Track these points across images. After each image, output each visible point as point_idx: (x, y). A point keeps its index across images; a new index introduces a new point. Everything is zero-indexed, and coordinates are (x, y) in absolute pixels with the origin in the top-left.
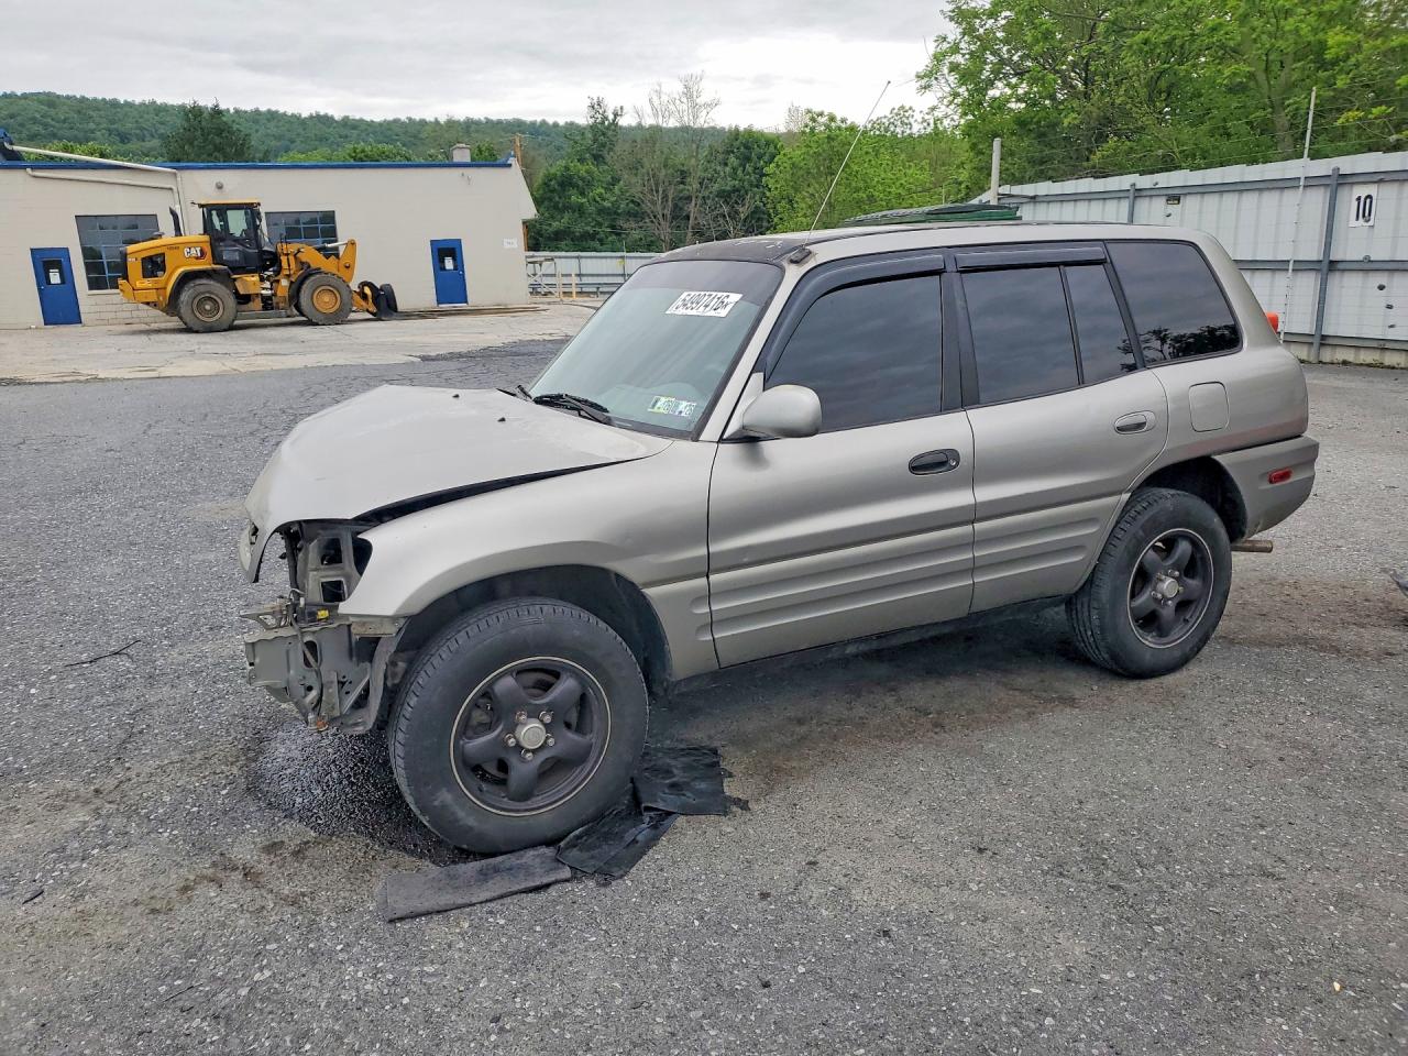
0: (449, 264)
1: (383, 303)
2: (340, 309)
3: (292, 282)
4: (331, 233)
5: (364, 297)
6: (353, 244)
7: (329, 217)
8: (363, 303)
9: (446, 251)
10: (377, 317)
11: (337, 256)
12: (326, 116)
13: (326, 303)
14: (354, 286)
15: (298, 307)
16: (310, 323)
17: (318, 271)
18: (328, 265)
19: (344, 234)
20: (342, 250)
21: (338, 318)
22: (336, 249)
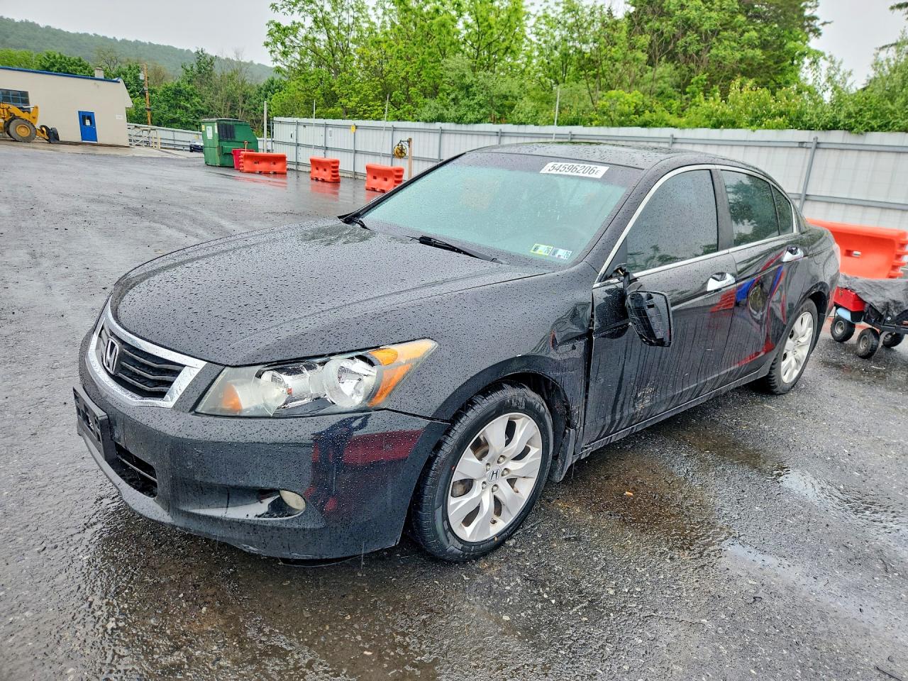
0: (88, 123)
1: (52, 136)
2: (30, 136)
3: (5, 122)
4: (26, 102)
5: (43, 132)
6: (37, 108)
7: (25, 94)
8: (41, 134)
9: (86, 117)
10: (49, 141)
11: (29, 112)
12: (33, 24)
13: (23, 132)
14: (37, 126)
15: (9, 133)
16: (15, 141)
17: (19, 117)
18: (25, 116)
19: (33, 102)
20: (32, 109)
21: (28, 140)
22: (29, 109)
